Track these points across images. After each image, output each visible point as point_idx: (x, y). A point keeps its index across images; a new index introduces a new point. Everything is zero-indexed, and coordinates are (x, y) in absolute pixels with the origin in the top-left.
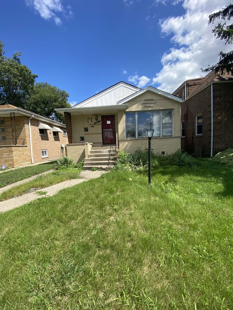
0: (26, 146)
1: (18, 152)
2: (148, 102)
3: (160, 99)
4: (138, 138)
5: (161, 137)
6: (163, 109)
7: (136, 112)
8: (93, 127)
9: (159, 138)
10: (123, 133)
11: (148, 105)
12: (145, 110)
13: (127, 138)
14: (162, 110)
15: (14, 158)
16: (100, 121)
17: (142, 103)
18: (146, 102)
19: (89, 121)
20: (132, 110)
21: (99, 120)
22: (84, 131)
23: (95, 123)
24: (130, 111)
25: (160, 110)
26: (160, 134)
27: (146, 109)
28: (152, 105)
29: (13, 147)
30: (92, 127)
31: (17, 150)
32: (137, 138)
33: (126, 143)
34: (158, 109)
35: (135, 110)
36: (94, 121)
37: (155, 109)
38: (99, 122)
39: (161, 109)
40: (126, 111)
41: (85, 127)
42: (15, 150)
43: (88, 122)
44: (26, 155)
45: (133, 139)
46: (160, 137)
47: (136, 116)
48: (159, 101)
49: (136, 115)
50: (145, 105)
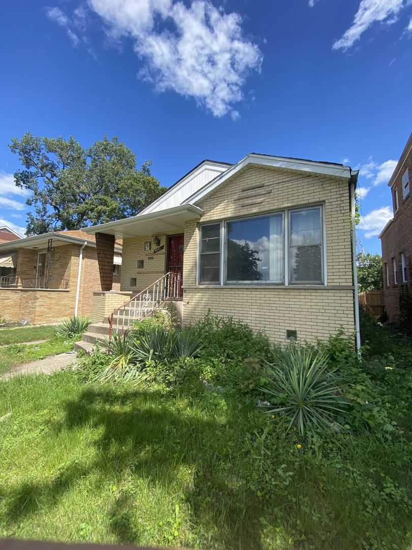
0: (68, 291)
1: (46, 300)
2: (250, 193)
3: (281, 181)
4: (225, 284)
5: (287, 284)
6: (289, 205)
7: (223, 222)
8: (152, 258)
9: (280, 287)
10: (191, 271)
11: (249, 201)
12: (242, 214)
13: (202, 283)
14: (289, 209)
15: (38, 309)
16: (163, 246)
17: (236, 197)
18: (245, 194)
19: (146, 247)
20: (212, 219)
21: (161, 245)
22: (138, 268)
23: (155, 252)
24: (208, 220)
25: (283, 210)
26: (284, 277)
27: (245, 212)
28: (259, 200)
29: (38, 292)
30: (149, 258)
31: (47, 297)
32: (222, 284)
33: (198, 296)
34: (276, 207)
35: (219, 218)
36: (154, 247)
37: (267, 209)
38: (162, 248)
39: (286, 205)
40: (201, 221)
41: (139, 259)
42: (41, 296)
43: (145, 249)
44: (65, 305)
45: (211, 286)
46: (283, 284)
47: (223, 231)
48: (279, 187)
49: (223, 228)
50: (241, 202)
